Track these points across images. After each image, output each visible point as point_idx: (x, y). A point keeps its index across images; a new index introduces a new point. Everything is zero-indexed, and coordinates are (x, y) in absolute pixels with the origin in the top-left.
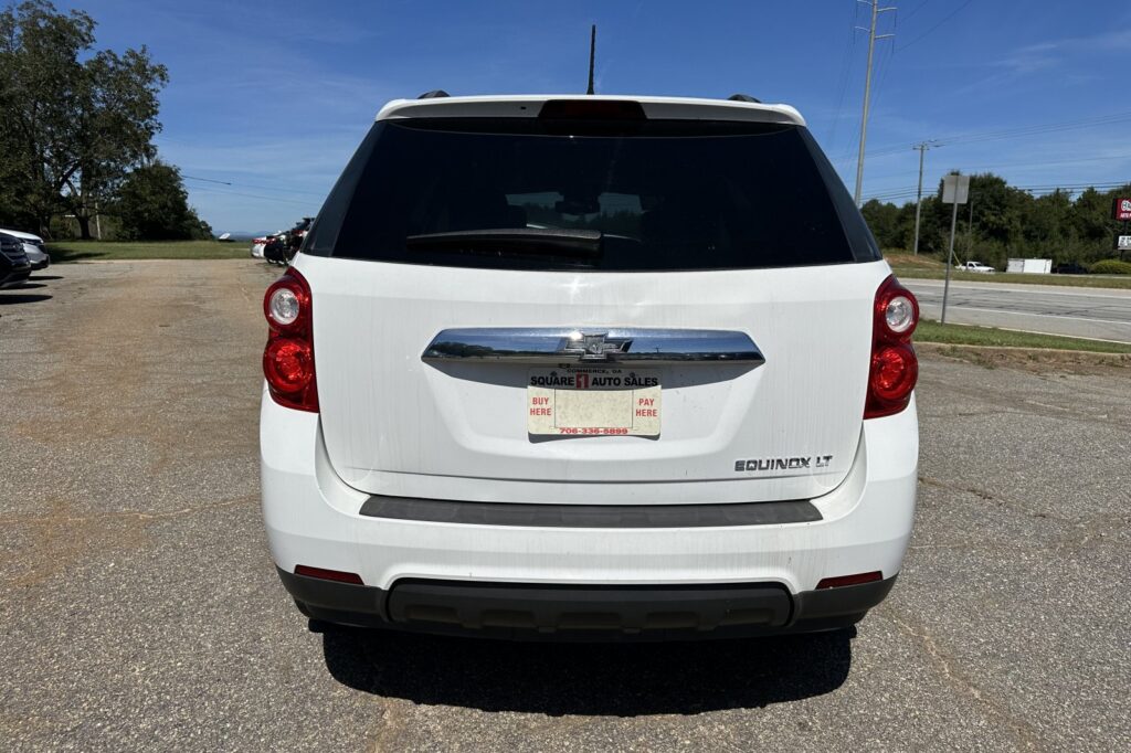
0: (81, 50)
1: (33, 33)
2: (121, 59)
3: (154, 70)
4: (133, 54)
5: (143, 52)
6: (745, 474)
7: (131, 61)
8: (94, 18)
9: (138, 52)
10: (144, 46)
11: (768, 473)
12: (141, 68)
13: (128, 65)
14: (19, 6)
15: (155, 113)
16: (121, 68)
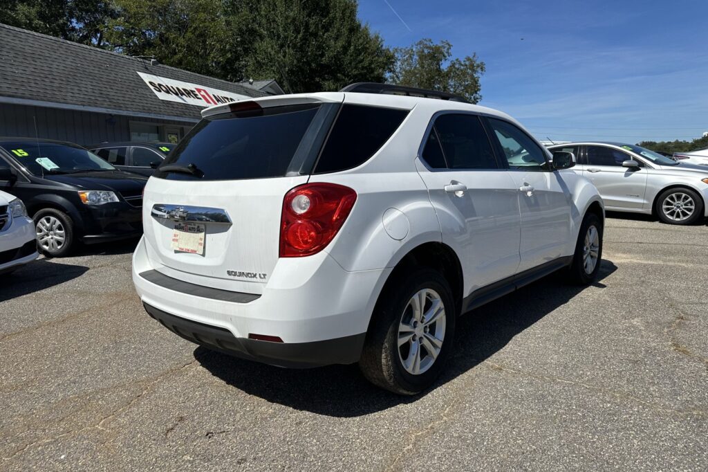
0: (443, 61)
1: (422, 57)
2: (463, 63)
3: (478, 66)
4: (468, 59)
5: (474, 56)
6: (232, 277)
7: (467, 63)
8: (450, 44)
9: (471, 57)
10: (475, 53)
11: (240, 278)
12: (472, 67)
13: (466, 65)
14: (416, 43)
15: (479, 90)
16: (462, 67)
